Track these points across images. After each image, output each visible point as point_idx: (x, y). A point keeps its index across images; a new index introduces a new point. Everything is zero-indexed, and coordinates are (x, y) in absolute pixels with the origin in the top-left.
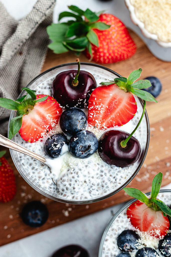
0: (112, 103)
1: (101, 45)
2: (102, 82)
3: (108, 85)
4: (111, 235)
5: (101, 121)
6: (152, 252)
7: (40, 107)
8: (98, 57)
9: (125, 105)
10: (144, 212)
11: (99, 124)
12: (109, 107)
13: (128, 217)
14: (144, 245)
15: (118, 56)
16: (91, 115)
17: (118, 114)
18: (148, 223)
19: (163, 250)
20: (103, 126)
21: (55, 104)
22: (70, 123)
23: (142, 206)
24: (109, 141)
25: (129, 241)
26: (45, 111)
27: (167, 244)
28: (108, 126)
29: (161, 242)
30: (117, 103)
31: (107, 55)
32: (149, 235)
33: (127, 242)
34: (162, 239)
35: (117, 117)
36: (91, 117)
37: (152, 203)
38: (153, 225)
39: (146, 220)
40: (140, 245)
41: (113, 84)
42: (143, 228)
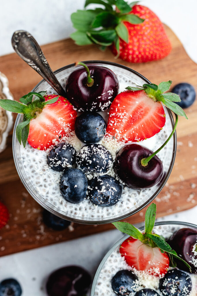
0: (137, 112)
1: (131, 42)
2: (129, 87)
3: (135, 91)
4: (105, 278)
5: (122, 131)
6: (152, 294)
7: (50, 110)
8: (126, 54)
9: (152, 116)
10: (139, 249)
11: (119, 135)
12: (133, 117)
13: (122, 256)
14: (142, 286)
15: (150, 56)
16: (111, 123)
17: (142, 126)
18: (145, 261)
19: (164, 290)
20: (124, 137)
21: (68, 106)
22: (88, 133)
23: (136, 242)
24: (129, 155)
25: (124, 283)
26: (55, 115)
27: (168, 283)
28: (129, 137)
29: (162, 281)
30: (142, 113)
31: (137, 53)
32: (148, 275)
33: (122, 285)
34: (162, 277)
35: (141, 129)
36: (111, 125)
37: (147, 238)
38: (151, 263)
39: (142, 258)
40: (138, 287)
41: (141, 91)
42: (140, 266)
